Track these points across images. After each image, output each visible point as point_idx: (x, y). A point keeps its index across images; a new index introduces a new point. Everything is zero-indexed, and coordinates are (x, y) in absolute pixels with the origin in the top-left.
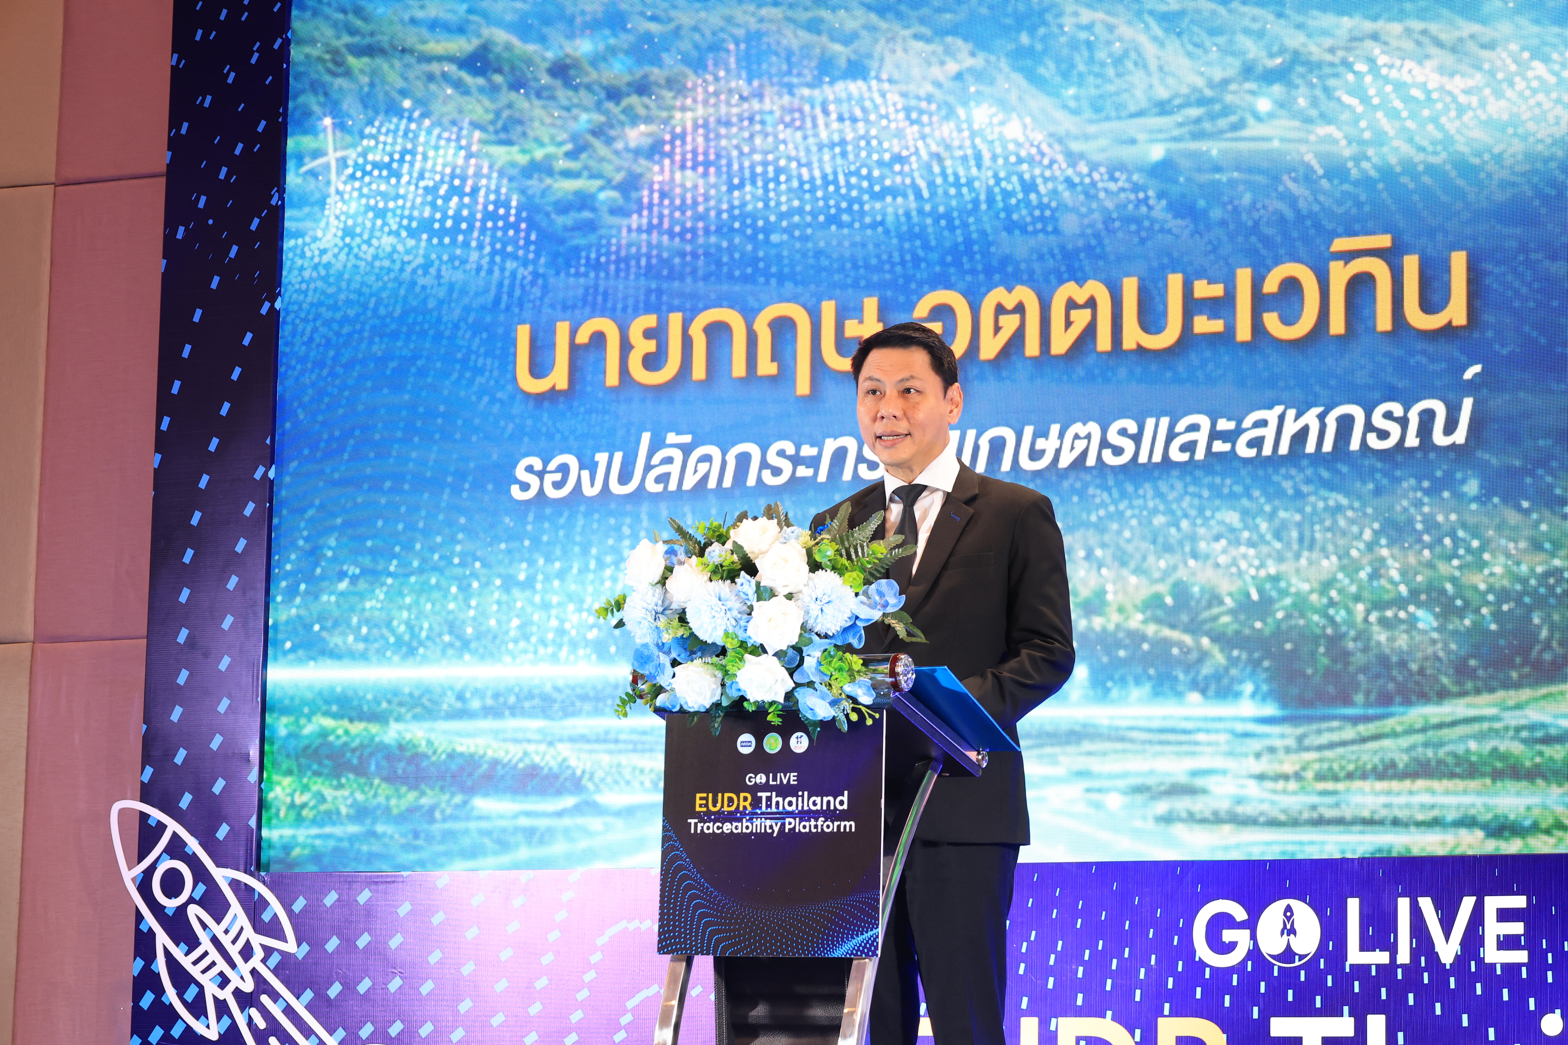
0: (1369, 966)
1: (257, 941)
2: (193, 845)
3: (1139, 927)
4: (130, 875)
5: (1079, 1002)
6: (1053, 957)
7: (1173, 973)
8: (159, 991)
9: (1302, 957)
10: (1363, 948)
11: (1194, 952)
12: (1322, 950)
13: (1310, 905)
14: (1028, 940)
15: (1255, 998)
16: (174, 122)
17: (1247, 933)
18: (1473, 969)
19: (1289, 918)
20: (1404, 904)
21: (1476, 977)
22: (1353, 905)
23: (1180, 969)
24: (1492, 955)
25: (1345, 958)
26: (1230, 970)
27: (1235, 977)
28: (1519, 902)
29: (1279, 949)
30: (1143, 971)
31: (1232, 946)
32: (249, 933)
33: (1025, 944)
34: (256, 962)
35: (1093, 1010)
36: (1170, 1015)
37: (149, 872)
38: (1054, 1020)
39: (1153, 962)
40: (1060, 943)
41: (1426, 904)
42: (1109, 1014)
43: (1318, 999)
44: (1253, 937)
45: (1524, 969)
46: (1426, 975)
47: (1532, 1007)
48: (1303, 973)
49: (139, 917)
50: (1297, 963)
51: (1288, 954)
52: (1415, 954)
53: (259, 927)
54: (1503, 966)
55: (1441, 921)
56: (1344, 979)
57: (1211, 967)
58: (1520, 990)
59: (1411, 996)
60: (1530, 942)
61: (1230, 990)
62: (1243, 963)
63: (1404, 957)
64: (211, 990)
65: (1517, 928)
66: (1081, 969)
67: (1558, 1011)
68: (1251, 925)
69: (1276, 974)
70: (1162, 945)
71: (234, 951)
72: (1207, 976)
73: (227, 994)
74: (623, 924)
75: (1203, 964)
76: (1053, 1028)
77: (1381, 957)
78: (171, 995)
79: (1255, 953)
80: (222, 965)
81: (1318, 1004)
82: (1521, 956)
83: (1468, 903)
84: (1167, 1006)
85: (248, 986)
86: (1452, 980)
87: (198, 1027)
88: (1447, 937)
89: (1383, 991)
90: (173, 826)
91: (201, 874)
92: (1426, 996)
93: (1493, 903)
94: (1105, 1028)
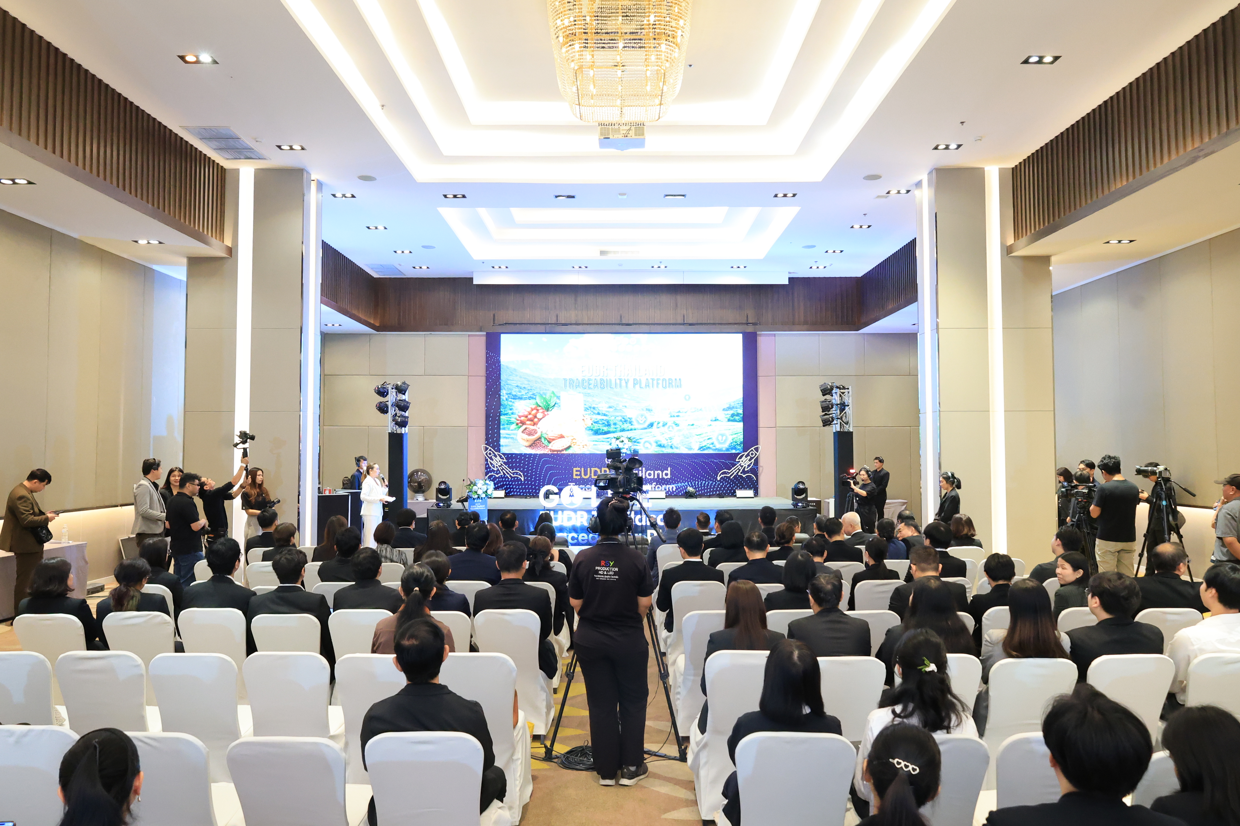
1: (501, 460)
2: (492, 450)
4: (485, 453)
8: (489, 465)
16: (487, 371)
32: (500, 459)
34: (501, 462)
37: (487, 453)
53: (501, 458)
64: (495, 465)
71: (498, 461)
73: (497, 466)
74: (544, 459)
76: (591, 469)
78: (490, 465)
80: (497, 463)
85: (500, 465)
87: (494, 469)
90: (490, 448)
91: (493, 453)
94: (597, 469)
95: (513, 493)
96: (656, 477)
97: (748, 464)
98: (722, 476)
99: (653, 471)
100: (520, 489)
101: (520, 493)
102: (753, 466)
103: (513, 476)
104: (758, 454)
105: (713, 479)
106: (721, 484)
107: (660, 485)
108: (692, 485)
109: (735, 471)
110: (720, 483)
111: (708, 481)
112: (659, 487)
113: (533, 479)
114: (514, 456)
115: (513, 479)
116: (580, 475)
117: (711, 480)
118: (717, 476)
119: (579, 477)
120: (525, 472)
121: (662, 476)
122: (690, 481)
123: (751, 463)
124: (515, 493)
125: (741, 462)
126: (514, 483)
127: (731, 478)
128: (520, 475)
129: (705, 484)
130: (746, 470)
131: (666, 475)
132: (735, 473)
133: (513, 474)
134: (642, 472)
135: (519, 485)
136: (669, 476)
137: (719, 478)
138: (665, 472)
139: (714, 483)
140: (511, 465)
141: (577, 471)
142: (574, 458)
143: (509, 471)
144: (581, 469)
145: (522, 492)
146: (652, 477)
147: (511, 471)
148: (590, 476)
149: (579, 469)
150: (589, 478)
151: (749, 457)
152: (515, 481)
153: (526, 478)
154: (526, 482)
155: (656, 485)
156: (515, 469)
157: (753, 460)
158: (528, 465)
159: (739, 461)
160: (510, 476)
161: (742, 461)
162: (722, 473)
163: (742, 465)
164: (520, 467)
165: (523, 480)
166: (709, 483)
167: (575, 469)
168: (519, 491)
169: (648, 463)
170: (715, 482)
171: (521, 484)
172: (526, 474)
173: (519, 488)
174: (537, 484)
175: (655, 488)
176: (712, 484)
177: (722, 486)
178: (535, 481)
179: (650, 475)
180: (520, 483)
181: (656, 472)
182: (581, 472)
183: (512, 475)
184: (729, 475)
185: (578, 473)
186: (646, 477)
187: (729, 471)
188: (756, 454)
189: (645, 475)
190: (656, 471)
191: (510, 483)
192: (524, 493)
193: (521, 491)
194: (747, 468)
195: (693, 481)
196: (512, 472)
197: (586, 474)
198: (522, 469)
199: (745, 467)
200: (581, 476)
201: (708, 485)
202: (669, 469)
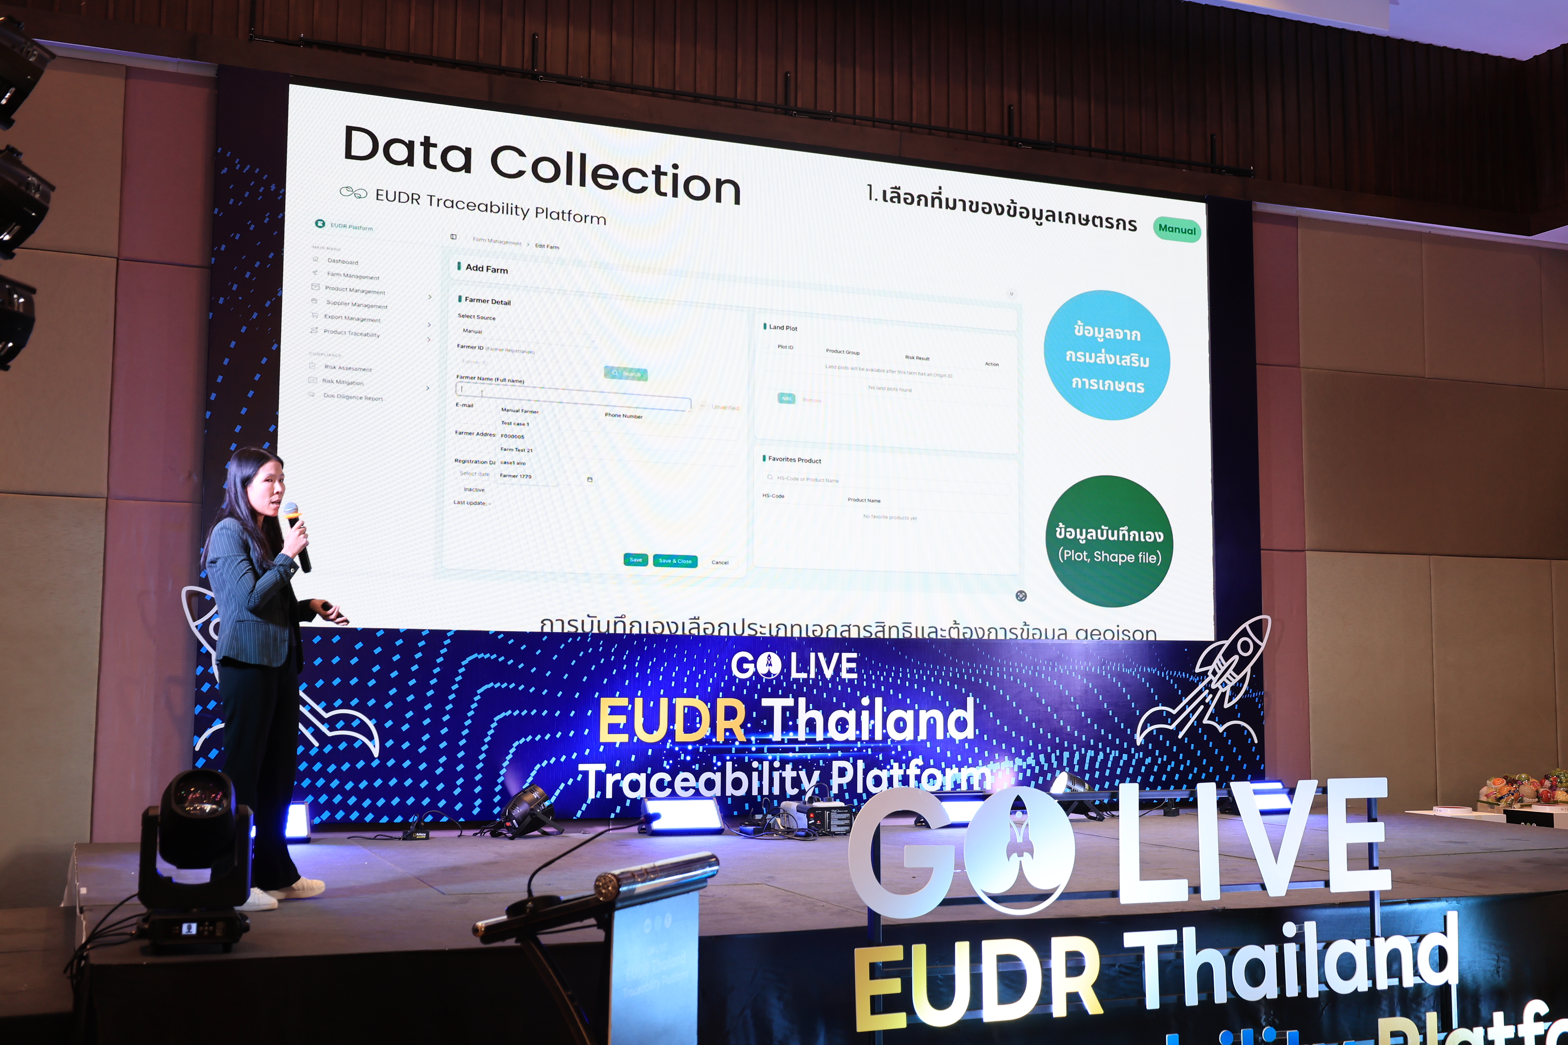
0: (799, 679)
3: (710, 662)
4: (194, 624)
5: (685, 692)
6: (674, 673)
7: (723, 680)
9: (774, 675)
10: (797, 672)
11: (732, 672)
12: (782, 672)
13: (777, 654)
14: (663, 666)
15: (756, 691)
17: (753, 665)
18: (838, 680)
19: (769, 660)
20: (813, 655)
21: (839, 683)
22: (794, 655)
23: (726, 679)
24: (844, 675)
25: (790, 675)
26: (746, 680)
27: (748, 682)
28: (854, 655)
29: (765, 672)
30: (711, 679)
31: (747, 670)
33: (662, 668)
35: (691, 695)
36: (722, 697)
37: (207, 624)
38: (674, 699)
39: (715, 676)
40: (677, 668)
41: (821, 655)
42: (697, 696)
43: (780, 691)
44: (755, 667)
45: (856, 681)
46: (820, 682)
47: (858, 695)
48: (774, 681)
49: (200, 645)
50: (772, 677)
51: (769, 674)
52: (817, 674)
54: (849, 679)
55: (826, 662)
56: (790, 684)
57: (739, 679)
58: (855, 688)
59: (815, 690)
60: (858, 671)
61: (746, 688)
62: (751, 677)
63: (812, 675)
65: (854, 665)
66: (686, 678)
67: (868, 696)
68: (755, 662)
69: (764, 681)
70: (719, 669)
72: (737, 682)
74: (475, 655)
75: (735, 677)
76: (674, 702)
77: (804, 675)
79: (756, 673)
81: (780, 693)
82: (855, 676)
83: (836, 655)
84: (721, 694)
86: (830, 684)
88: (828, 667)
89: (805, 688)
92: (821, 690)
93: (845, 656)
94: (696, 702)
95: (326, 815)
96: (923, 736)
97: (1234, 682)
98: (1149, 729)
99: (911, 713)
100: (361, 795)
101: (364, 812)
102: (1246, 692)
103: (330, 734)
104: (1263, 645)
105: (1122, 743)
106: (1148, 761)
107: (938, 767)
108: (1050, 765)
109: (1193, 711)
110: (1145, 757)
111: (1104, 750)
112: (932, 777)
113: (422, 749)
114: (336, 639)
115: (328, 749)
116: (629, 728)
117: (1114, 747)
118: (1134, 731)
119: (624, 738)
120: (389, 714)
121: (946, 730)
122: (1044, 751)
123: (1243, 680)
124: (340, 815)
125: (1211, 677)
126: (332, 768)
127: (1180, 736)
128: (363, 729)
129: (1093, 760)
130: (1226, 705)
131: (961, 725)
132: (1193, 719)
133: (332, 723)
134: (872, 716)
135: (355, 775)
136: (969, 733)
137: (1139, 739)
138: (956, 713)
139: (1125, 757)
140: (320, 683)
141: (615, 711)
142: (602, 655)
143: (313, 711)
144: (632, 702)
145: (372, 808)
146: (908, 735)
147: (319, 709)
148: (671, 734)
149: (623, 702)
150: (664, 741)
151: (1236, 658)
152: (337, 757)
153: (390, 743)
154: (391, 763)
155: (923, 768)
156: (338, 702)
157: (1248, 670)
158: (400, 683)
159: (1205, 674)
160: (317, 734)
161: (1214, 673)
162: (1151, 720)
163: (1213, 686)
164: (362, 692)
165: (376, 752)
166: (1107, 756)
167: (606, 703)
168: (357, 806)
169: (895, 679)
170: (1128, 751)
171: (369, 773)
172: (388, 724)
173: (355, 791)
174: (439, 771)
175: (918, 778)
176: (1117, 760)
177: (1150, 767)
178: (432, 757)
179: (900, 726)
180: (360, 764)
181: (924, 715)
182: (631, 716)
183: (324, 728)
184: (1172, 727)
185: (621, 720)
186: (886, 736)
187: (1174, 712)
188: (1257, 647)
189: (884, 726)
190: (922, 713)
191: (317, 767)
192: (379, 812)
193: (367, 803)
194: (1230, 700)
195: (1053, 751)
196: (326, 715)
197: (651, 725)
198: (371, 702)
199: (1223, 694)
200: (632, 734)
201: (1104, 762)
202: (970, 701)
